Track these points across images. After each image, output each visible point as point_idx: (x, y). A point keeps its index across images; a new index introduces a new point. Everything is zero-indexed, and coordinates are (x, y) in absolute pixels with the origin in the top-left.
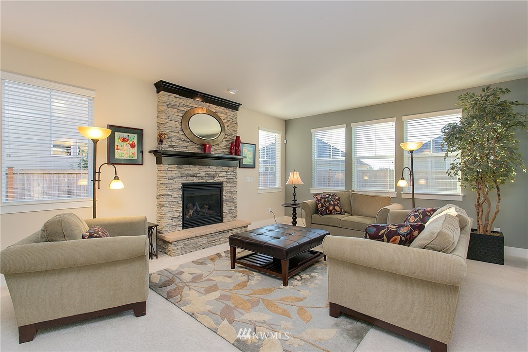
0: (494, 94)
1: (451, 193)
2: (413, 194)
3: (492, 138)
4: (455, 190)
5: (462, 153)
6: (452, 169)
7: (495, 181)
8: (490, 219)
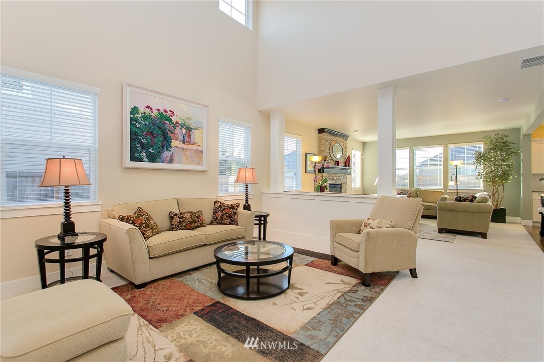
0: (501, 138)
1: (477, 189)
2: (457, 190)
3: (500, 159)
4: (479, 187)
5: (484, 167)
6: (479, 175)
7: (502, 182)
8: (499, 201)
